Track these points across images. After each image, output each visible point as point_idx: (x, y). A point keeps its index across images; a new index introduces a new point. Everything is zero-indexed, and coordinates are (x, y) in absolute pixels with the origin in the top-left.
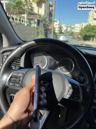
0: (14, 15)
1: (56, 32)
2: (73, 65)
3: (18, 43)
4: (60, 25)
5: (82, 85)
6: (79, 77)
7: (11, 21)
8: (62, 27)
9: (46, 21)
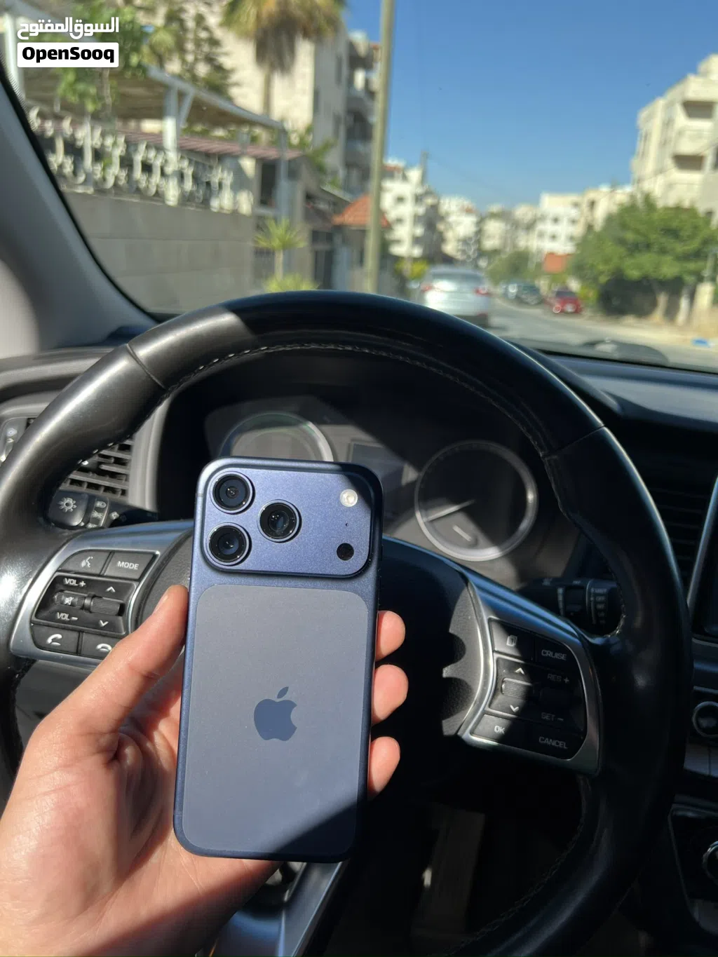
0: (81, 123)
1: (398, 250)
2: (531, 497)
3: (113, 327)
4: (430, 201)
5: (597, 641)
6: (576, 582)
7: (61, 166)
8: (442, 218)
9: (320, 169)
